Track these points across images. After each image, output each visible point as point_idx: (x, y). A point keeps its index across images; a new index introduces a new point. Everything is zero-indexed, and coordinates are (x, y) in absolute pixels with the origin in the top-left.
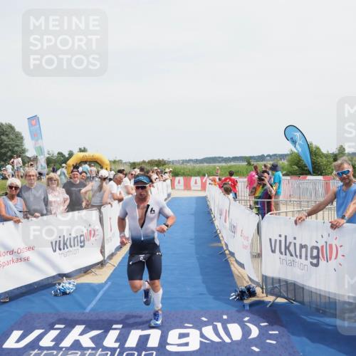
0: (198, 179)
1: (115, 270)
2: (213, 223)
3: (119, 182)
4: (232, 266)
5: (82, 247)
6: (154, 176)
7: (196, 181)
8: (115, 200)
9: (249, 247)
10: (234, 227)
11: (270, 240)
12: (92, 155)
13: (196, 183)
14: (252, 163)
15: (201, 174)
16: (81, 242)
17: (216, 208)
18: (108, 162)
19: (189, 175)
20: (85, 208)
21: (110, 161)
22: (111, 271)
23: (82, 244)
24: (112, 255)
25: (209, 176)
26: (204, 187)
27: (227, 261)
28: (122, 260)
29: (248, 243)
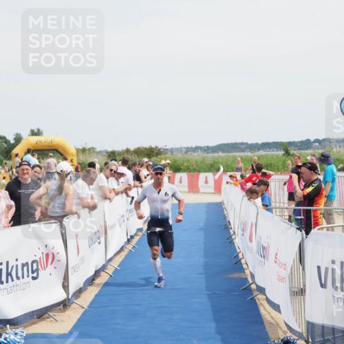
0: (210, 175)
1: (83, 314)
2: (231, 242)
3: (90, 181)
4: (261, 308)
5: (34, 278)
6: (144, 172)
7: (206, 180)
8: (84, 207)
9: (287, 279)
10: (264, 248)
11: (319, 267)
12: (50, 140)
13: (206, 182)
14: (292, 152)
15: (213, 168)
16: (33, 272)
17: (237, 221)
18: (73, 151)
19: (195, 170)
20: (40, 220)
21: (78, 150)
22: (78, 316)
23: (35, 275)
24: (79, 292)
25: (225, 171)
26: (218, 189)
27: (253, 300)
28: (94, 299)
29: (285, 274)
